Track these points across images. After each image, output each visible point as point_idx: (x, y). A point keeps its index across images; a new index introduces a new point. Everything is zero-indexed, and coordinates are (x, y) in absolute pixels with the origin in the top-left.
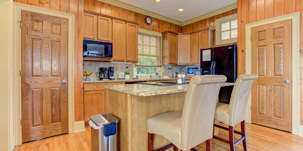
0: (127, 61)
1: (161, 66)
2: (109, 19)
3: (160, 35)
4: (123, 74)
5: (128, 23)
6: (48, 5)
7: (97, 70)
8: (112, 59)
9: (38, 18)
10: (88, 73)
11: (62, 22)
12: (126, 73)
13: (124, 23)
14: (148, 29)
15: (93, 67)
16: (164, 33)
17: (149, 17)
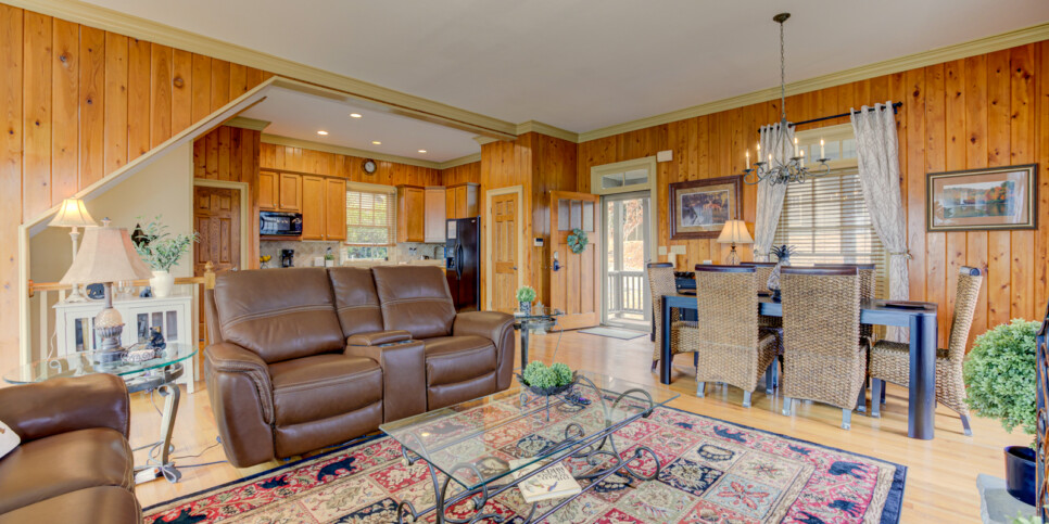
0: (328, 239)
1: (394, 245)
2: (297, 176)
3: (392, 189)
4: (323, 258)
5: (328, 180)
6: (216, 175)
7: (279, 253)
8: (301, 238)
9: (205, 192)
10: (266, 258)
11: (233, 195)
12: (328, 258)
13: (321, 179)
14: (369, 182)
15: (272, 249)
16: (399, 187)
17: (372, 161)
